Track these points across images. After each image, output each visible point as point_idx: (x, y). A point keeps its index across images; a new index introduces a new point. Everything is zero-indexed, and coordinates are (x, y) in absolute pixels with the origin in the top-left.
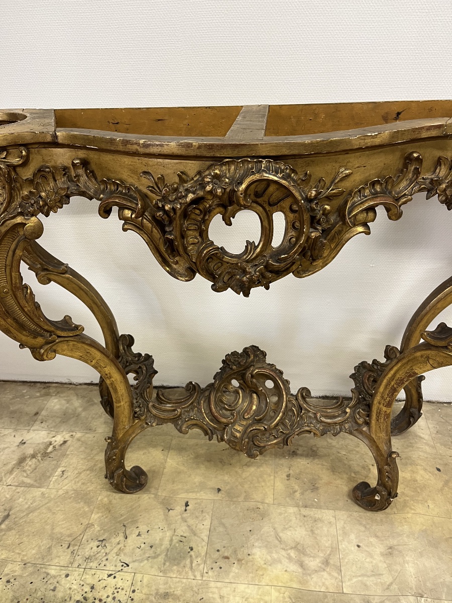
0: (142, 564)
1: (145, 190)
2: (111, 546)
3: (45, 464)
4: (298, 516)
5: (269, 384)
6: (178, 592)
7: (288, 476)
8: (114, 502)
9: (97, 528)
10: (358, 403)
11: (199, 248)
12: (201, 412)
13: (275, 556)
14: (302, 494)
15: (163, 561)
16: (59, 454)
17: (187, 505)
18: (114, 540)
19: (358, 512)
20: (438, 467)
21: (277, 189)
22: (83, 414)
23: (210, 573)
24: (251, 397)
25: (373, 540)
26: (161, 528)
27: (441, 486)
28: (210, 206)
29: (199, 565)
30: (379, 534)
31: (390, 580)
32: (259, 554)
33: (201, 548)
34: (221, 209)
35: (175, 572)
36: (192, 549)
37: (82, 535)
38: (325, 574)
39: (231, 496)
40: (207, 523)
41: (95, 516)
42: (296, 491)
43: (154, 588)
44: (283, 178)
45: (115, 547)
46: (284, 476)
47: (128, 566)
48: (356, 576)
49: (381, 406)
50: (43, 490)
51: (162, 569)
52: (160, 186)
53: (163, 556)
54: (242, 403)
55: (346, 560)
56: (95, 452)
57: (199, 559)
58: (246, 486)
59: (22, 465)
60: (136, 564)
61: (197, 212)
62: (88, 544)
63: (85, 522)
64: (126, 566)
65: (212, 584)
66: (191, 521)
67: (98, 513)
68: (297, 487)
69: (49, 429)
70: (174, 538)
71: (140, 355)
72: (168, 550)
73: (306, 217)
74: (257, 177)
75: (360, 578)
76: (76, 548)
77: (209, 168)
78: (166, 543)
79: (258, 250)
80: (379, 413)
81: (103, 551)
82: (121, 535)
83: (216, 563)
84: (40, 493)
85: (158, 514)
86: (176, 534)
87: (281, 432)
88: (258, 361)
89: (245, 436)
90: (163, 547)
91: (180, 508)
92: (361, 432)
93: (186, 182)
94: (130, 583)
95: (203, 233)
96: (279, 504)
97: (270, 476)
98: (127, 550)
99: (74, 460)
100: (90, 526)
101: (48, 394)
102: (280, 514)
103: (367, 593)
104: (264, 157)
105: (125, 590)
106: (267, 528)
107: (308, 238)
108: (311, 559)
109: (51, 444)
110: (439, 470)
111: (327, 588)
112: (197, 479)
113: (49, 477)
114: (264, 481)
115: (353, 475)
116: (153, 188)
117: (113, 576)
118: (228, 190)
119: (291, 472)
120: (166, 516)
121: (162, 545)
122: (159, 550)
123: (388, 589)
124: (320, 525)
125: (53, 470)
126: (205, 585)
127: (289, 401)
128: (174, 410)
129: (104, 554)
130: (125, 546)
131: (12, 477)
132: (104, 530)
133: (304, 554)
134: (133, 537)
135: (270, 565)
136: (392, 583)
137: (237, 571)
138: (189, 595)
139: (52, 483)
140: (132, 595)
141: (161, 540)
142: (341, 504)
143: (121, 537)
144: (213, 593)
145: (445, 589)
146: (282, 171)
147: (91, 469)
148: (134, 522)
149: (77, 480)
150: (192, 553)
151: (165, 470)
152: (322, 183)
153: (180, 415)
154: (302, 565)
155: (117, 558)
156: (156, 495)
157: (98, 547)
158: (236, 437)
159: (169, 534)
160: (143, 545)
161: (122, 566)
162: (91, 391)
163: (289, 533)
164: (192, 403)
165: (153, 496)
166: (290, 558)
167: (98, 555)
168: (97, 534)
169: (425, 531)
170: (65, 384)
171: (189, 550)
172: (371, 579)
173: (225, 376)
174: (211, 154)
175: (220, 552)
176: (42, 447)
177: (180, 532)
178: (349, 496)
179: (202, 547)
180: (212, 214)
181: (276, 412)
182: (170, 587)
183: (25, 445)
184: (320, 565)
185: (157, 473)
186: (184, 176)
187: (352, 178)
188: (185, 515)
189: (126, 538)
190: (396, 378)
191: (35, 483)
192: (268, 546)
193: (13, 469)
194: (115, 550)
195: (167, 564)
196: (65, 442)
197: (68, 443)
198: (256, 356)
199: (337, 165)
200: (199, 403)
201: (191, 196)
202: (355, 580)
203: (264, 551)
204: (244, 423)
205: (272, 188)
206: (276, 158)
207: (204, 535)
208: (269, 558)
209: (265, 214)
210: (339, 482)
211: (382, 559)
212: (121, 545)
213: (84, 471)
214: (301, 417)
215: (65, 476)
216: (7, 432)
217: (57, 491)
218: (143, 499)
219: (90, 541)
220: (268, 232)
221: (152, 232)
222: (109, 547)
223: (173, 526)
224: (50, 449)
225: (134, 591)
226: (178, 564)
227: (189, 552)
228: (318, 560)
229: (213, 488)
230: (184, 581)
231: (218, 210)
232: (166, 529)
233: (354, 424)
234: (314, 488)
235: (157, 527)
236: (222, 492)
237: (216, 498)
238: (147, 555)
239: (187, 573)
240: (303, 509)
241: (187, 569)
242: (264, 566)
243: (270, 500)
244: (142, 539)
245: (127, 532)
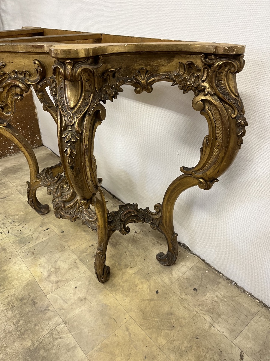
0: (12, 236)
4: (73, 261)
6: (8, 251)
9: (17, 217)
13: (46, 265)
14: (87, 255)
17: (48, 229)
18: (16, 224)
20: (159, 291)
23: (23, 254)
25: (84, 290)
29: (24, 249)
30: (90, 291)
31: (66, 308)
32: (42, 260)
33: (31, 245)
35: (16, 245)
36: (29, 243)
37: (12, 216)
38: (51, 285)
39: (63, 237)
40: (44, 239)
41: (21, 213)
42: (86, 252)
43: (5, 245)
46: (91, 244)
48: (58, 295)
50: (22, 196)
51: (14, 242)
53: (20, 238)
57: (26, 247)
58: (73, 237)
60: (11, 234)
62: (9, 220)
63: (18, 213)
64: (8, 233)
65: (18, 257)
66: (41, 235)
67: (24, 213)
68: (88, 251)
70: (30, 236)
72: (23, 238)
75: (58, 297)
76: (6, 218)
78: (26, 235)
81: (9, 224)
83: (29, 252)
85: (36, 225)
86: (32, 235)
90: (24, 236)
91: (44, 228)
94: (2, 238)
96: (73, 252)
97: (86, 240)
98: (14, 229)
100: (17, 215)
102: (69, 255)
103: (53, 304)
106: (57, 256)
108: (55, 277)
111: (44, 290)
114: (81, 240)
117: (2, 233)
120: (38, 228)
121: (24, 235)
122: (21, 235)
123: (60, 309)
124: (76, 270)
126: (16, 256)
128: (48, 182)
130: (15, 227)
131: (21, 187)
133: (55, 273)
134: (20, 226)
135: (40, 266)
136: (64, 309)
137: (30, 259)
138: (9, 254)
141: (26, 233)
143: (18, 224)
144: (15, 260)
145: (78, 332)
148: (27, 222)
153: (49, 185)
154: (49, 276)
155: (9, 229)
156: (44, 219)
157: (10, 222)
159: (30, 233)
160: (19, 231)
163: (62, 263)
165: (42, 219)
166: (49, 270)
167: (7, 225)
168: (15, 219)
169: (107, 306)
172: (62, 301)
175: (34, 251)
177: (33, 236)
179: (32, 245)
182: (8, 248)
184: (54, 281)
188: (42, 232)
191: (23, 193)
192: (48, 261)
193: (24, 185)
194: (12, 227)
195: (18, 241)
202: (56, 296)
203: (45, 261)
207: (38, 242)
208: (43, 264)
211: (76, 299)
218: (39, 218)
219: (11, 219)
222: (12, 225)
223: (35, 232)
226: (20, 244)
227: (27, 243)
228: (56, 279)
229: (62, 230)
230: (14, 250)
232: (32, 231)
235: (30, 229)
236: (63, 233)
237: (58, 234)
238: (16, 235)
239: (18, 248)
240: (78, 260)
241: (19, 247)
242: (38, 265)
243: (72, 248)
244: (22, 229)
245: (21, 224)
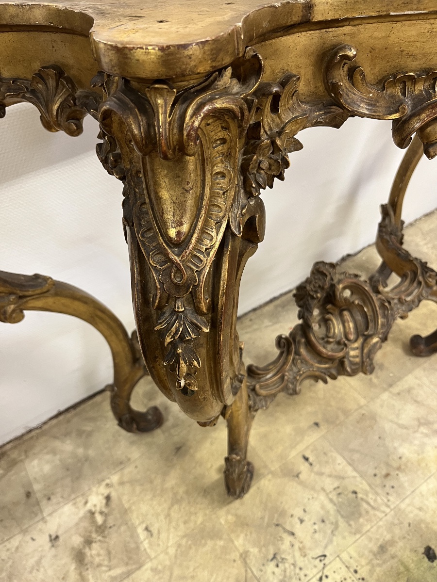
0: (335, 543)
2: (289, 554)
3: (115, 539)
4: (395, 398)
5: (348, 293)
6: (388, 537)
8: (240, 512)
9: (254, 551)
13: (417, 442)
15: (346, 524)
16: (118, 516)
17: (306, 459)
18: (285, 546)
22: (91, 453)
23: (391, 498)
24: (343, 316)
26: (311, 497)
29: (375, 500)
32: (406, 451)
33: (362, 485)
35: (366, 523)
36: (355, 492)
37: (249, 571)
39: (331, 421)
40: (339, 459)
41: (239, 542)
43: (366, 552)
45: (293, 551)
47: (325, 556)
50: (148, 565)
51: (353, 531)
53: (341, 520)
56: (158, 481)
57: (371, 496)
58: (333, 403)
59: (86, 561)
60: (330, 547)
62: (265, 572)
63: (235, 555)
64: (322, 558)
65: (403, 506)
67: (238, 536)
69: (66, 499)
70: (331, 496)
72: (338, 511)
78: (330, 507)
81: (287, 565)
82: (285, 536)
83: (385, 486)
84: (149, 571)
85: (293, 488)
86: (328, 491)
90: (332, 512)
91: (304, 467)
94: (344, 569)
96: (373, 399)
98: (308, 543)
99: (144, 507)
100: (244, 556)
101: (14, 463)
102: (382, 406)
105: (348, 578)
106: (387, 426)
109: (92, 513)
112: (288, 429)
113: (138, 548)
117: (324, 578)
120: (301, 483)
121: (328, 512)
122: (331, 518)
124: (415, 392)
125: (132, 536)
126: (398, 512)
129: (292, 567)
130: (301, 542)
132: (264, 546)
133: (430, 424)
134: (298, 528)
135: (422, 453)
137: (406, 479)
138: (397, 531)
139: (148, 551)
140: (358, 576)
141: (323, 507)
143: (288, 539)
144: (411, 512)
147: (176, 500)
148: (283, 513)
149: (174, 524)
150: (360, 495)
155: (308, 560)
157: (277, 566)
158: (357, 363)
159: (322, 497)
160: (316, 527)
161: (321, 561)
162: (69, 421)
163: (404, 416)
164: (294, 358)
165: (270, 476)
166: (426, 435)
167: (288, 574)
168: (262, 555)
170: (23, 435)
171: (354, 495)
175: (379, 476)
176: (86, 524)
179: (361, 483)
182: (378, 539)
183: (61, 539)
188: (316, 468)
189: (293, 534)
191: (129, 568)
193: (81, 574)
194: (297, 554)
195: (352, 523)
196: (108, 498)
197: (114, 495)
203: (406, 445)
207: (350, 471)
208: (415, 448)
212: (297, 545)
213: (170, 509)
215: (155, 532)
216: (15, 542)
217: (167, 553)
218: (264, 486)
219: (263, 568)
222: (289, 557)
223: (318, 487)
224: (99, 519)
225: (356, 572)
226: (360, 515)
227: (356, 497)
229: (310, 427)
230: (381, 523)
232: (315, 495)
234: (380, 366)
235: (306, 500)
236: (321, 424)
237: (322, 433)
238: (329, 532)
239: (375, 515)
240: (391, 389)
241: (372, 512)
242: (420, 457)
243: (363, 402)
244: (308, 523)
245: (288, 527)
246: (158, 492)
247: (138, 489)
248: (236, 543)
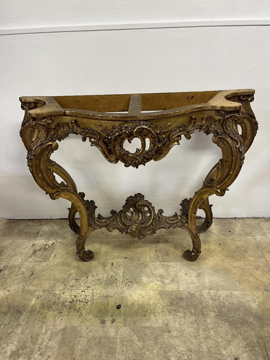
0: (96, 286)
1: (100, 131)
3: (46, 253)
4: (161, 265)
5: (146, 209)
6: (112, 295)
7: (156, 251)
8: (80, 265)
9: (74, 275)
10: (183, 215)
11: (120, 151)
12: (118, 222)
13: (151, 280)
14: (162, 257)
15: (104, 285)
16: (52, 249)
17: (112, 264)
18: (83, 279)
19: (186, 262)
20: (220, 243)
21: (147, 131)
22: (60, 232)
23: (125, 288)
24: (139, 214)
25: (192, 271)
26: (102, 273)
27: (221, 250)
28: (124, 137)
29: (120, 285)
30: (195, 269)
31: (199, 285)
32: (145, 279)
34: (128, 138)
35: (110, 288)
37: (68, 278)
38: (172, 284)
39: (131, 259)
40: (122, 270)
41: (72, 271)
42: (159, 256)
43: (102, 294)
44: (148, 127)
46: (154, 251)
47: (90, 287)
48: (185, 284)
49: (192, 214)
51: (104, 287)
52: (105, 130)
53: (104, 283)
54: (135, 217)
55: (181, 279)
56: (68, 247)
57: (120, 283)
58: (138, 255)
59: (35, 253)
60: (93, 286)
61: (119, 139)
63: (68, 273)
65: (126, 291)
66: (115, 270)
67: (74, 270)
68: (160, 255)
69: (44, 239)
70: (108, 276)
71: (88, 201)
72: (106, 281)
73: (157, 139)
74: (140, 127)
75: (186, 285)
76: (66, 283)
77: (123, 124)
78: (105, 278)
79: (141, 151)
80: (191, 217)
81: (78, 283)
83: (127, 284)
84: (46, 264)
85: (100, 269)
87: (152, 228)
88: (141, 199)
89: (137, 230)
90: (104, 280)
91: (109, 266)
92: (185, 227)
93: (115, 129)
94: (91, 293)
95: (121, 146)
96: (152, 261)
97: (148, 251)
98: (88, 282)
99: (59, 251)
100: (70, 275)
101: (42, 224)
102: (153, 265)
103: (189, 290)
104: (142, 120)
105: (89, 296)
106: (147, 270)
107: (158, 147)
108: (167, 280)
109: (47, 244)
110: (220, 244)
111: (173, 289)
112: (116, 254)
113: (49, 258)
114: (145, 253)
115: (184, 249)
116: (103, 131)
117: (84, 292)
118: (130, 131)
119: (157, 249)
120: (104, 270)
121: (103, 279)
122: (102, 281)
123: (197, 288)
124: (170, 268)
125: (50, 255)
126: (123, 292)
127: (155, 215)
128: (106, 222)
130: (87, 281)
132: (77, 276)
133: (163, 278)
134: (90, 278)
135: (150, 283)
136: (199, 286)
137: (136, 286)
138: (116, 295)
139: (50, 260)
140: (93, 297)
141: (103, 277)
142: (178, 260)
143: (85, 278)
144: (127, 294)
145: (221, 287)
146: (148, 125)
147: (68, 253)
148: (90, 272)
149: (62, 258)
150: (116, 281)
151: (101, 252)
152: (162, 128)
153: (109, 224)
154: (163, 282)
155: (85, 285)
156: (99, 261)
157: (75, 282)
158: (133, 231)
159: (106, 275)
160: (95, 280)
161: (87, 287)
162: (62, 222)
163: (157, 271)
164: (114, 219)
165: (97, 262)
166: (158, 280)
167: (76, 285)
168: (75, 277)
169: (213, 267)
170: (49, 219)
172: (191, 285)
173: (127, 206)
174: (124, 120)
175: (128, 280)
176: (43, 246)
177: (110, 274)
178: (182, 256)
179: (121, 279)
180: (124, 139)
181: (149, 220)
182: (108, 294)
183: (35, 246)
185: (99, 253)
186: (114, 127)
187: (171, 126)
188: (112, 268)
189: (88, 278)
190: (196, 201)
191: (43, 260)
192: (148, 276)
193: (31, 256)
194: (83, 282)
195: (106, 286)
196: (53, 244)
197: (55, 244)
198: (140, 197)
199: (166, 122)
200: (117, 219)
201: (117, 133)
202: (184, 286)
203: (147, 278)
204: (136, 225)
205: (145, 130)
206: (146, 120)
207: (121, 275)
208: (149, 280)
209: (143, 139)
210: (178, 252)
211: (195, 278)
213: (65, 254)
214: (160, 221)
215: (56, 257)
216: (25, 241)
217: (54, 263)
218: (93, 263)
219: (72, 280)
220: (144, 145)
221: (102, 146)
222: (80, 282)
223: (107, 272)
224: (47, 247)
225: (93, 296)
226: (111, 285)
228: (169, 280)
229: (124, 257)
230: (114, 291)
231: (126, 138)
232: (104, 274)
233: (182, 223)
234: (167, 255)
235: (100, 273)
236: (127, 258)
237: (125, 261)
238: (97, 283)
239: (115, 288)
240: (162, 263)
242: (147, 283)
243: (148, 260)
244: (94, 278)
245: (88, 276)
246: (66, 249)
247: (62, 246)
248: (72, 270)
